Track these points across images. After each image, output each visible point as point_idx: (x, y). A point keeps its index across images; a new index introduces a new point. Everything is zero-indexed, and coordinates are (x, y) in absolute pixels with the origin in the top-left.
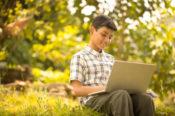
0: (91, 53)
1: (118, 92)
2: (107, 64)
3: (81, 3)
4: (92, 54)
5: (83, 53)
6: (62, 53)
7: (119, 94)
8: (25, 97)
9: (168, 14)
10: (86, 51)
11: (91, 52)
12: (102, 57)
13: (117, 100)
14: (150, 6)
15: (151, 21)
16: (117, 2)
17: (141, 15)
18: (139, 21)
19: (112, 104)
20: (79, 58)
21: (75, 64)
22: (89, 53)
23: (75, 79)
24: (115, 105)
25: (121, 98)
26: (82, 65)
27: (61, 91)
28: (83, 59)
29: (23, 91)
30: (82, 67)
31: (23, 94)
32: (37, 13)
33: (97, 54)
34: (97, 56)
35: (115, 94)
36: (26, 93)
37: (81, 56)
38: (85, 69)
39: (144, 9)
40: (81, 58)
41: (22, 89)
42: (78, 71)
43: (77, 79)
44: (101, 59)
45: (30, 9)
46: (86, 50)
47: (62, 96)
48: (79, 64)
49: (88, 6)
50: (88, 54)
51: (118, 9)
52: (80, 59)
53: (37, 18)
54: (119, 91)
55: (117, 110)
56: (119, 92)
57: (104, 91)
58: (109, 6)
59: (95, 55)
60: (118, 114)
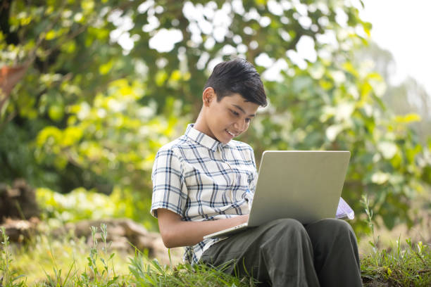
0: (199, 144)
1: (279, 224)
2: (237, 170)
3: (147, 23)
4: (203, 146)
5: (181, 143)
6: (105, 148)
7: (281, 227)
8: (32, 258)
9: (358, 41)
10: (189, 140)
11: (200, 140)
12: (225, 149)
13: (279, 242)
14: (313, 23)
15: (318, 59)
16: (233, 16)
17: (292, 45)
18: (288, 59)
19: (268, 252)
20: (172, 155)
21: (162, 172)
22: (195, 143)
23: (161, 207)
24: (273, 254)
25: (286, 236)
26: (177, 171)
27: (116, 238)
28: (180, 158)
29: (24, 243)
30: (178, 176)
31: (27, 251)
32: (42, 54)
33: (213, 145)
34: (213, 149)
35: (273, 229)
36: (34, 247)
37: (177, 152)
38: (185, 181)
39: (299, 31)
40: (175, 156)
41: (22, 237)
42: (168, 187)
43: (167, 206)
44: (224, 155)
45: (23, 45)
46: (188, 136)
47: (120, 249)
48: (172, 171)
49: (164, 31)
50: (193, 147)
51: (235, 33)
52: (173, 157)
53: (41, 66)
54: (280, 220)
55: (278, 265)
56: (283, 223)
57: (246, 224)
58: (214, 27)
59: (210, 148)
60: (281, 274)
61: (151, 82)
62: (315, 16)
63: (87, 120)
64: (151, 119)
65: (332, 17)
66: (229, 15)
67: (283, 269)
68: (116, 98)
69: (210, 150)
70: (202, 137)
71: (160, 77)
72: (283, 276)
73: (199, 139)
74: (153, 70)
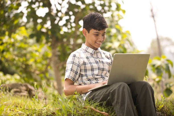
0: (87, 51)
2: (103, 62)
10: (82, 49)
12: (98, 53)
16: (69, 4)
23: (68, 78)
26: (77, 64)
33: (93, 52)
34: (92, 53)
38: (80, 68)
40: (76, 57)
43: (69, 77)
44: (97, 56)
48: (74, 63)
50: (84, 52)
58: (62, 8)
59: (91, 53)
60: (119, 103)
61: (35, 28)
62: (103, 6)
63: (6, 43)
64: (33, 44)
65: (110, 6)
66: (67, 3)
67: (120, 101)
68: (19, 34)
69: (91, 54)
70: (88, 48)
71: (39, 27)
72: (120, 104)
73: (87, 49)
74: (36, 24)
